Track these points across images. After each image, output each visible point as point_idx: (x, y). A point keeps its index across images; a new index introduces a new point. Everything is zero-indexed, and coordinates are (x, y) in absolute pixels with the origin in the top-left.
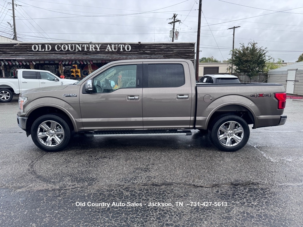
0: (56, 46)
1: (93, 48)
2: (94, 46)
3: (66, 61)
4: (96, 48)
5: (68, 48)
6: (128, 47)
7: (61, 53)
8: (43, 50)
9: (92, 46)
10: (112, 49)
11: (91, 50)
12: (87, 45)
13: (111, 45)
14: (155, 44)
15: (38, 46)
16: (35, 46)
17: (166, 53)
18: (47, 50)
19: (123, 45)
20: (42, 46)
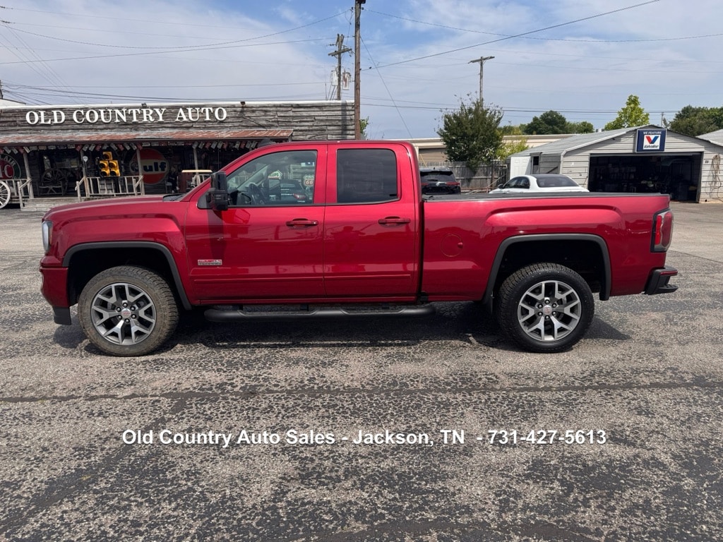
0: (75, 113)
1: (149, 115)
2: (151, 112)
3: (90, 145)
4: (155, 115)
5: (100, 118)
6: (220, 113)
7: (86, 126)
8: (49, 122)
9: (148, 112)
10: (188, 118)
11: (145, 120)
12: (138, 110)
13: (185, 109)
14: (275, 106)
15: (39, 115)
16: (32, 115)
17: (299, 124)
18: (56, 122)
19: (211, 109)
20: (45, 114)
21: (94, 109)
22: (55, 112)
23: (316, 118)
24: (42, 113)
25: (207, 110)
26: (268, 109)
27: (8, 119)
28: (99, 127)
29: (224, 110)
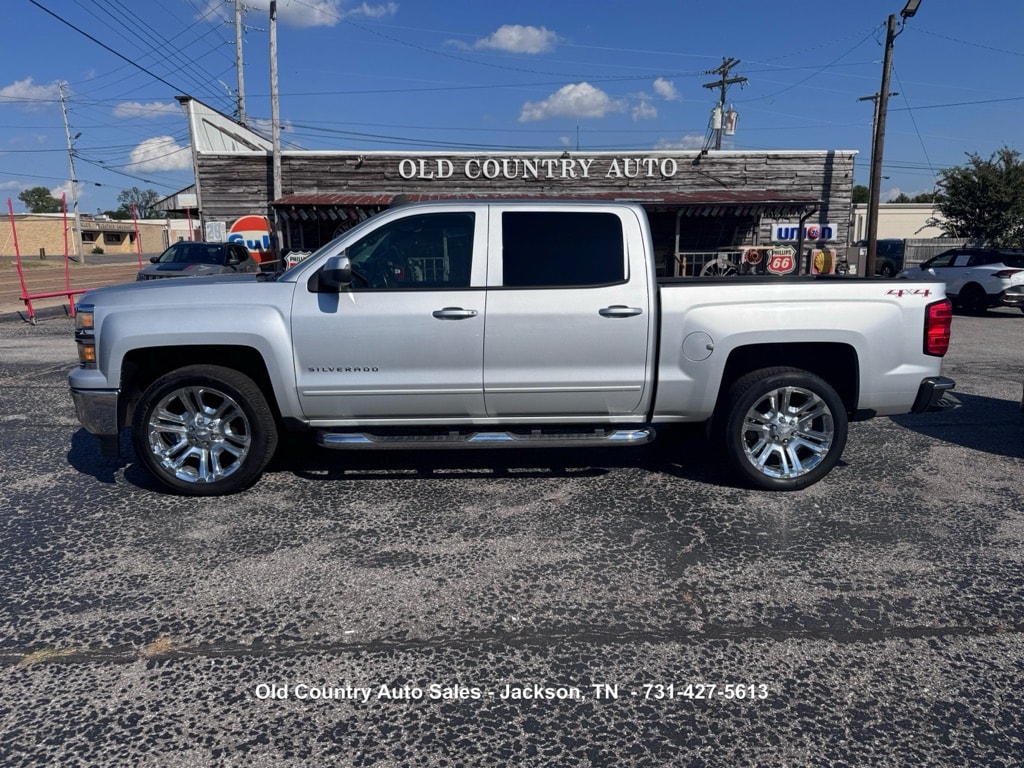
0: (468, 163)
1: (570, 168)
2: (573, 163)
4: (579, 169)
5: (502, 171)
6: (669, 167)
7: (481, 183)
8: (431, 176)
9: (569, 164)
10: (623, 172)
11: (564, 175)
12: (556, 161)
13: (621, 161)
14: (744, 157)
15: (418, 164)
16: (407, 165)
17: (774, 182)
18: (440, 175)
19: (656, 160)
20: (426, 164)
21: (494, 158)
22: (440, 162)
23: (799, 174)
24: (422, 162)
25: (651, 161)
26: (735, 160)
27: (373, 170)
28: (498, 184)
29: (673, 161)
